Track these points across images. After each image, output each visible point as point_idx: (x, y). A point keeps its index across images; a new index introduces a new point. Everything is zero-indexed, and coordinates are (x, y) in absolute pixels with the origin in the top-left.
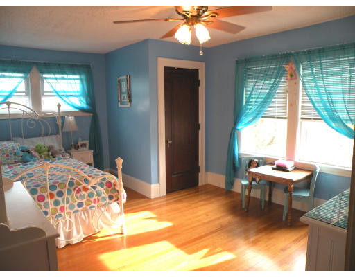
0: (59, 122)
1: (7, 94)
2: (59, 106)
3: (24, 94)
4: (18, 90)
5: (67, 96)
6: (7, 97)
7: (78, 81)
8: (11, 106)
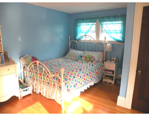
0: (104, 46)
1: (86, 32)
2: (105, 38)
3: (95, 32)
4: (91, 30)
5: (111, 33)
6: (86, 33)
7: (120, 25)
8: (87, 37)
